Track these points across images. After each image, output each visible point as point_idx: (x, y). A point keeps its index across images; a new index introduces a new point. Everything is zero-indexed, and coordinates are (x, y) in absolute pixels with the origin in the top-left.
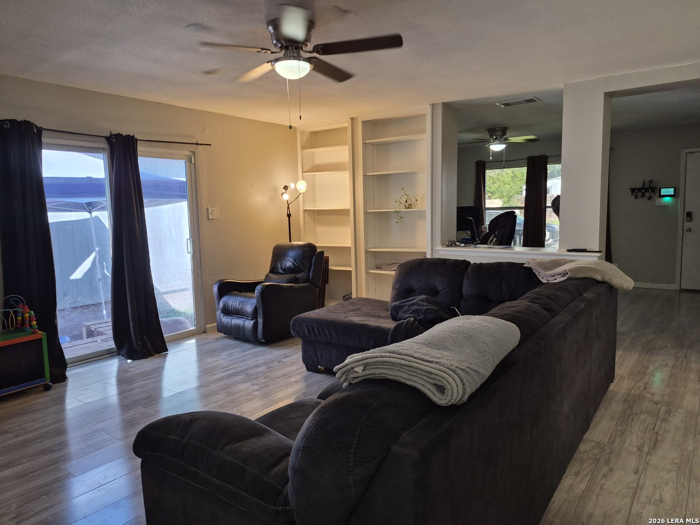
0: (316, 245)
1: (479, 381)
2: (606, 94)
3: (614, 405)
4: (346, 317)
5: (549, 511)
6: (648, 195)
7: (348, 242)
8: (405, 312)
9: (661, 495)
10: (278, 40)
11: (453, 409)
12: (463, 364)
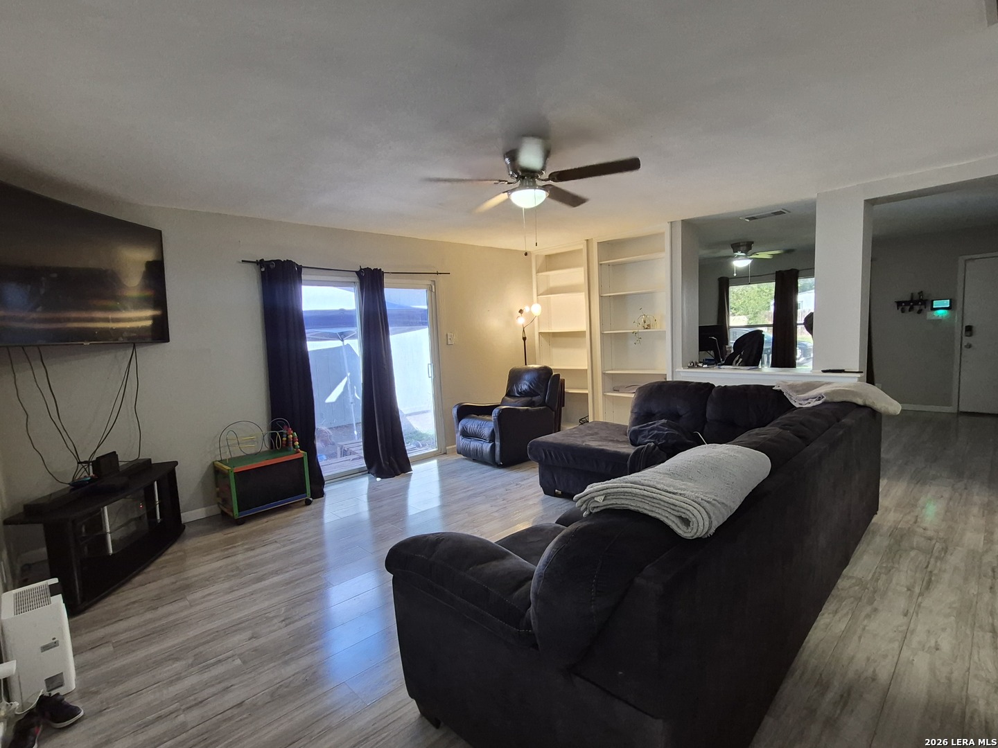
0: (552, 367)
1: (726, 515)
2: (866, 201)
3: (878, 539)
4: (583, 442)
5: (804, 650)
6: (917, 308)
7: (584, 364)
8: (645, 437)
9: (936, 642)
10: (515, 171)
11: (698, 542)
12: (709, 496)
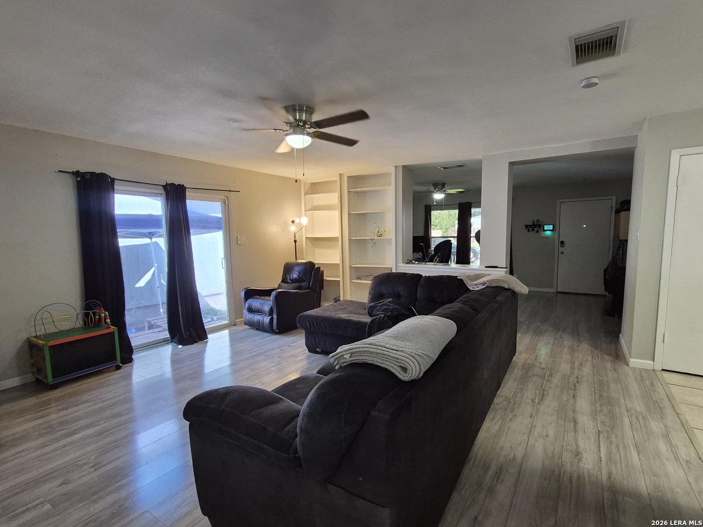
0: (315, 262)
1: (430, 363)
2: (510, 163)
3: (516, 371)
6: (536, 229)
7: (337, 260)
8: (378, 311)
9: (547, 432)
11: (412, 383)
12: (420, 351)
